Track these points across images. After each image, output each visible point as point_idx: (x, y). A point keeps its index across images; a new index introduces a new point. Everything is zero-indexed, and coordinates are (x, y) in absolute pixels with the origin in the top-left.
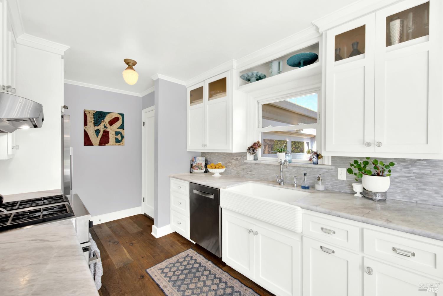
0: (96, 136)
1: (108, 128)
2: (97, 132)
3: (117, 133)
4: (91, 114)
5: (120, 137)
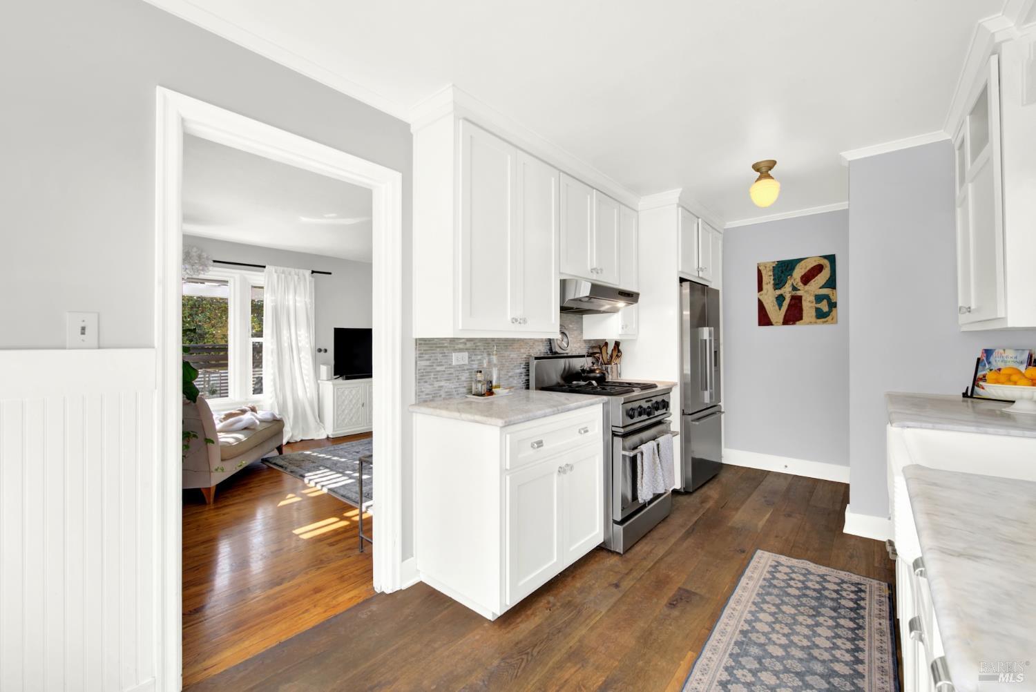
0: (777, 307)
1: (799, 290)
2: (780, 299)
3: (819, 298)
4: (768, 269)
5: (827, 306)
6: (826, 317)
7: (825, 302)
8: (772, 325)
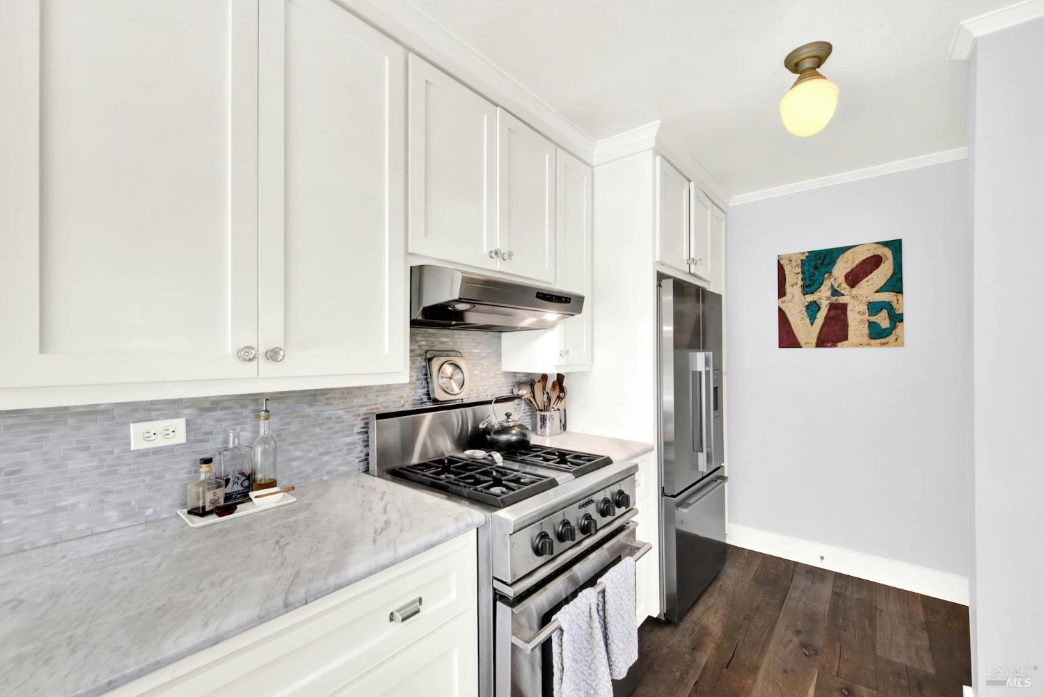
0: (808, 321)
1: (843, 295)
2: (813, 308)
3: (874, 308)
4: (794, 264)
5: (888, 320)
6: (885, 337)
7: (884, 313)
8: (800, 347)
